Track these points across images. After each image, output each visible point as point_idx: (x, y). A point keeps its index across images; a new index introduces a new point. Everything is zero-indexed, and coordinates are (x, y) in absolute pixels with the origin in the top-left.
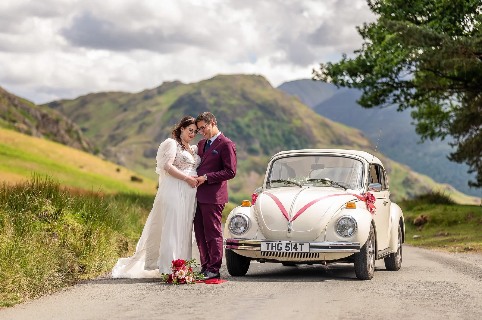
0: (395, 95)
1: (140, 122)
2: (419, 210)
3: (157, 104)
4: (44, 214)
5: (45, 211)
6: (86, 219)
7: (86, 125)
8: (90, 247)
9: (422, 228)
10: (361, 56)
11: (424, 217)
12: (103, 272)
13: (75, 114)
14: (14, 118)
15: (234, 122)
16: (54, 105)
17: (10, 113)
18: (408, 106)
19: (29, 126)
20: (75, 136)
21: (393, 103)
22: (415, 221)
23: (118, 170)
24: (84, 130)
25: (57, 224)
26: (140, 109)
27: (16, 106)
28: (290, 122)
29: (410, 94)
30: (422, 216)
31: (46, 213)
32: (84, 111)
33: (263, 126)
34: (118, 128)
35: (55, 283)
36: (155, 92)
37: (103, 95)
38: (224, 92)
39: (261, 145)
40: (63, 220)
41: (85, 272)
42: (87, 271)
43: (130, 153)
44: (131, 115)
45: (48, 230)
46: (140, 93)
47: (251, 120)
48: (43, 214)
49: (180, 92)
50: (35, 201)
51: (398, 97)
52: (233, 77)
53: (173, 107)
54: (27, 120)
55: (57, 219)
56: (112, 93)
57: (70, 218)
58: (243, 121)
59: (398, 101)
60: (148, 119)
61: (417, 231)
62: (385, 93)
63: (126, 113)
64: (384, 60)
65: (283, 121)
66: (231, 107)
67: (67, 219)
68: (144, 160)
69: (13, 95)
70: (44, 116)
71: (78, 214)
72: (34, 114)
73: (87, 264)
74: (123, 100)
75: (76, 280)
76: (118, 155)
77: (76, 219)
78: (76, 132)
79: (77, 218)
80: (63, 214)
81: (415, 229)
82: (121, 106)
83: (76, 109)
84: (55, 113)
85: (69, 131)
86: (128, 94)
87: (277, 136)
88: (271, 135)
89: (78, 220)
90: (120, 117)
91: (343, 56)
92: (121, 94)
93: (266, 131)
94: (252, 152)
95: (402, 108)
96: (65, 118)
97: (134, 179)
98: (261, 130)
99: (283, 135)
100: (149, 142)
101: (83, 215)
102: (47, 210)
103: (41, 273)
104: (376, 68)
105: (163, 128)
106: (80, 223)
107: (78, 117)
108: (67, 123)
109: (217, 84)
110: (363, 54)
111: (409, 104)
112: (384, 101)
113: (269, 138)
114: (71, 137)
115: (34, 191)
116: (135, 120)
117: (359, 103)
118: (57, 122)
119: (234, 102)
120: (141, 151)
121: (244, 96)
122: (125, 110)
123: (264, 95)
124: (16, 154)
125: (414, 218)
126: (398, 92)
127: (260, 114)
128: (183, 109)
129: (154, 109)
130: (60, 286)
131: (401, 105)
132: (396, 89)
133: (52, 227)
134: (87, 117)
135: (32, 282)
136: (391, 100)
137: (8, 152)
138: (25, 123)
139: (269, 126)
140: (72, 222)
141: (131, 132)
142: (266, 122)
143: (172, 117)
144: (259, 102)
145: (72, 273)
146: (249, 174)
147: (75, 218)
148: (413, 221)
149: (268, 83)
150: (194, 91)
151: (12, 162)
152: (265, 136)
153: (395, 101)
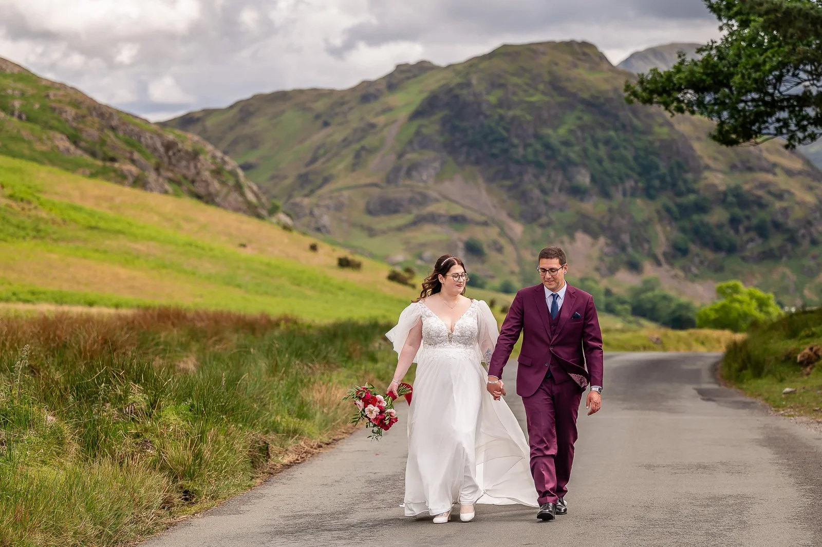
0: (778, 120)
1: (357, 146)
2: (808, 336)
3: (388, 109)
4: (131, 408)
5: (132, 404)
6: (196, 413)
7: (252, 158)
8: (201, 461)
9: (811, 369)
10: (709, 55)
11: (815, 349)
12: (221, 500)
13: (231, 136)
14: (111, 154)
15: (537, 137)
16: (187, 121)
17: (103, 143)
18: (805, 138)
19: (142, 168)
20: (231, 182)
21: (776, 135)
22: (799, 357)
23: (313, 248)
24: (246, 167)
25: (150, 425)
26: (355, 120)
27: (113, 129)
28: (647, 131)
29: (806, 117)
30: (811, 349)
31: (134, 407)
32: (247, 130)
33: (595, 144)
34: (314, 160)
35: (140, 527)
36: (383, 86)
37: (281, 97)
38: (515, 80)
39: (593, 179)
40: (160, 417)
41: (193, 501)
42: (197, 500)
43: (339, 207)
44: (337, 134)
45: (137, 436)
46: (353, 90)
47: (571, 131)
48: (129, 408)
49: (432, 83)
50: (116, 389)
51: (786, 124)
52: (532, 50)
53: (418, 114)
54: (136, 156)
55: (150, 416)
56: (301, 92)
57: (171, 413)
58: (556, 134)
59: (784, 131)
60: (370, 141)
61: (802, 375)
62: (760, 117)
63: (329, 130)
64: (751, 62)
65: (635, 129)
66: (532, 107)
67: (166, 416)
68: (367, 220)
69: (107, 107)
70: (169, 146)
71: (183, 406)
72: (150, 142)
73: (197, 488)
74: (320, 105)
75: (175, 519)
76: (316, 212)
77: (181, 415)
78: (233, 173)
79: (182, 413)
80: (159, 408)
81: (799, 371)
82: (318, 117)
83: (231, 128)
84: (190, 139)
85: (218, 172)
86: (331, 92)
87: (623, 159)
88: (612, 159)
89: (184, 415)
90: (319, 136)
91: (680, 56)
92: (318, 94)
93: (603, 151)
94: (577, 192)
95: (792, 142)
96: (209, 147)
97: (344, 263)
98: (592, 149)
99: (636, 158)
100: (375, 185)
101: (192, 406)
102: (135, 402)
103: (118, 516)
104: (737, 79)
105: (401, 156)
106: (187, 421)
107: (235, 142)
108: (214, 157)
109: (501, 64)
110: (714, 52)
111: (807, 134)
112: (759, 132)
113: (607, 164)
114: (223, 183)
115: (114, 371)
116: (346, 143)
117: (714, 138)
118: (195, 155)
119: (536, 98)
120: (361, 203)
121: (556, 86)
122: (326, 124)
123: (596, 80)
124: (118, 226)
125: (797, 351)
126: (784, 115)
127: (587, 118)
128: (439, 115)
129: (381, 120)
130: (148, 532)
131: (792, 138)
132: (782, 109)
133: (142, 430)
134: (254, 142)
135: (104, 531)
136: (772, 129)
137: (102, 224)
138: (133, 161)
139: (607, 142)
140: (174, 420)
141: (340, 166)
142: (600, 134)
143: (418, 133)
144: (586, 96)
145: (169, 508)
146: (572, 238)
147: (178, 414)
148: (796, 358)
149: (603, 58)
150: (458, 80)
151: (111, 243)
152: (600, 161)
153: (779, 132)
